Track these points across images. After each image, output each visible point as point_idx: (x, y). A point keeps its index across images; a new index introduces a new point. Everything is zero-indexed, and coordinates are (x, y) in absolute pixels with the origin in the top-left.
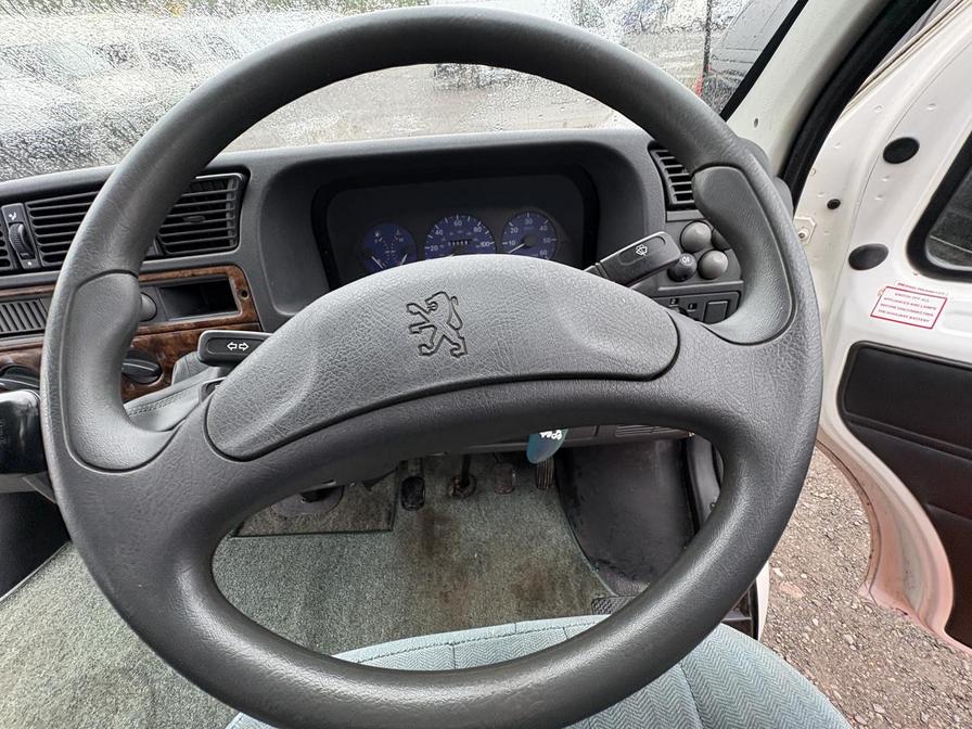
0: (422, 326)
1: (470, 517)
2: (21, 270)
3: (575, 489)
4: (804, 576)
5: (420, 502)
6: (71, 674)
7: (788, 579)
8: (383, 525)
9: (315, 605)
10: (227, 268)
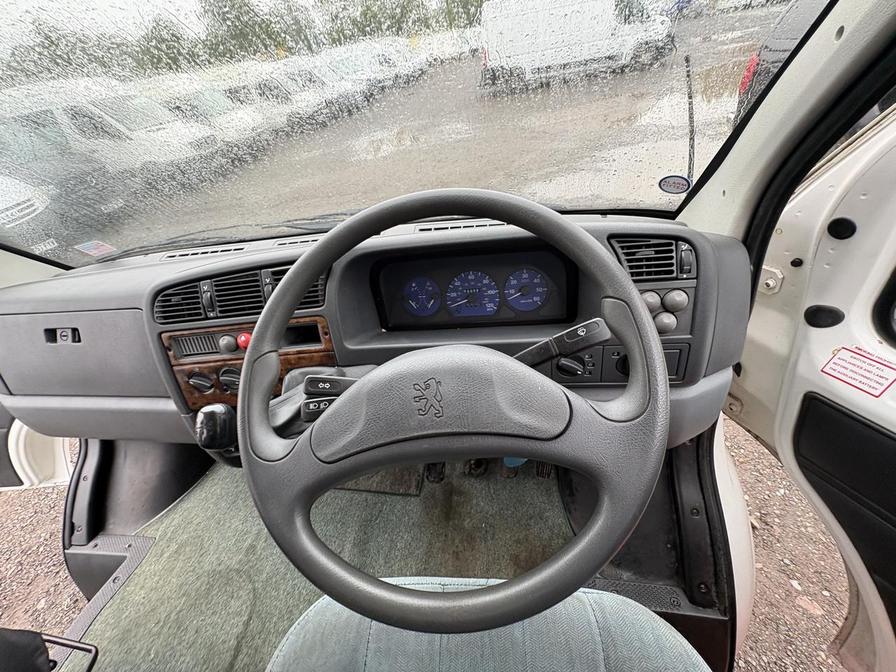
0: (420, 398)
1: (481, 493)
2: (207, 318)
3: (571, 480)
4: (825, 593)
5: (441, 478)
6: (207, 567)
7: (806, 593)
8: (413, 490)
9: (362, 545)
10: (317, 318)
